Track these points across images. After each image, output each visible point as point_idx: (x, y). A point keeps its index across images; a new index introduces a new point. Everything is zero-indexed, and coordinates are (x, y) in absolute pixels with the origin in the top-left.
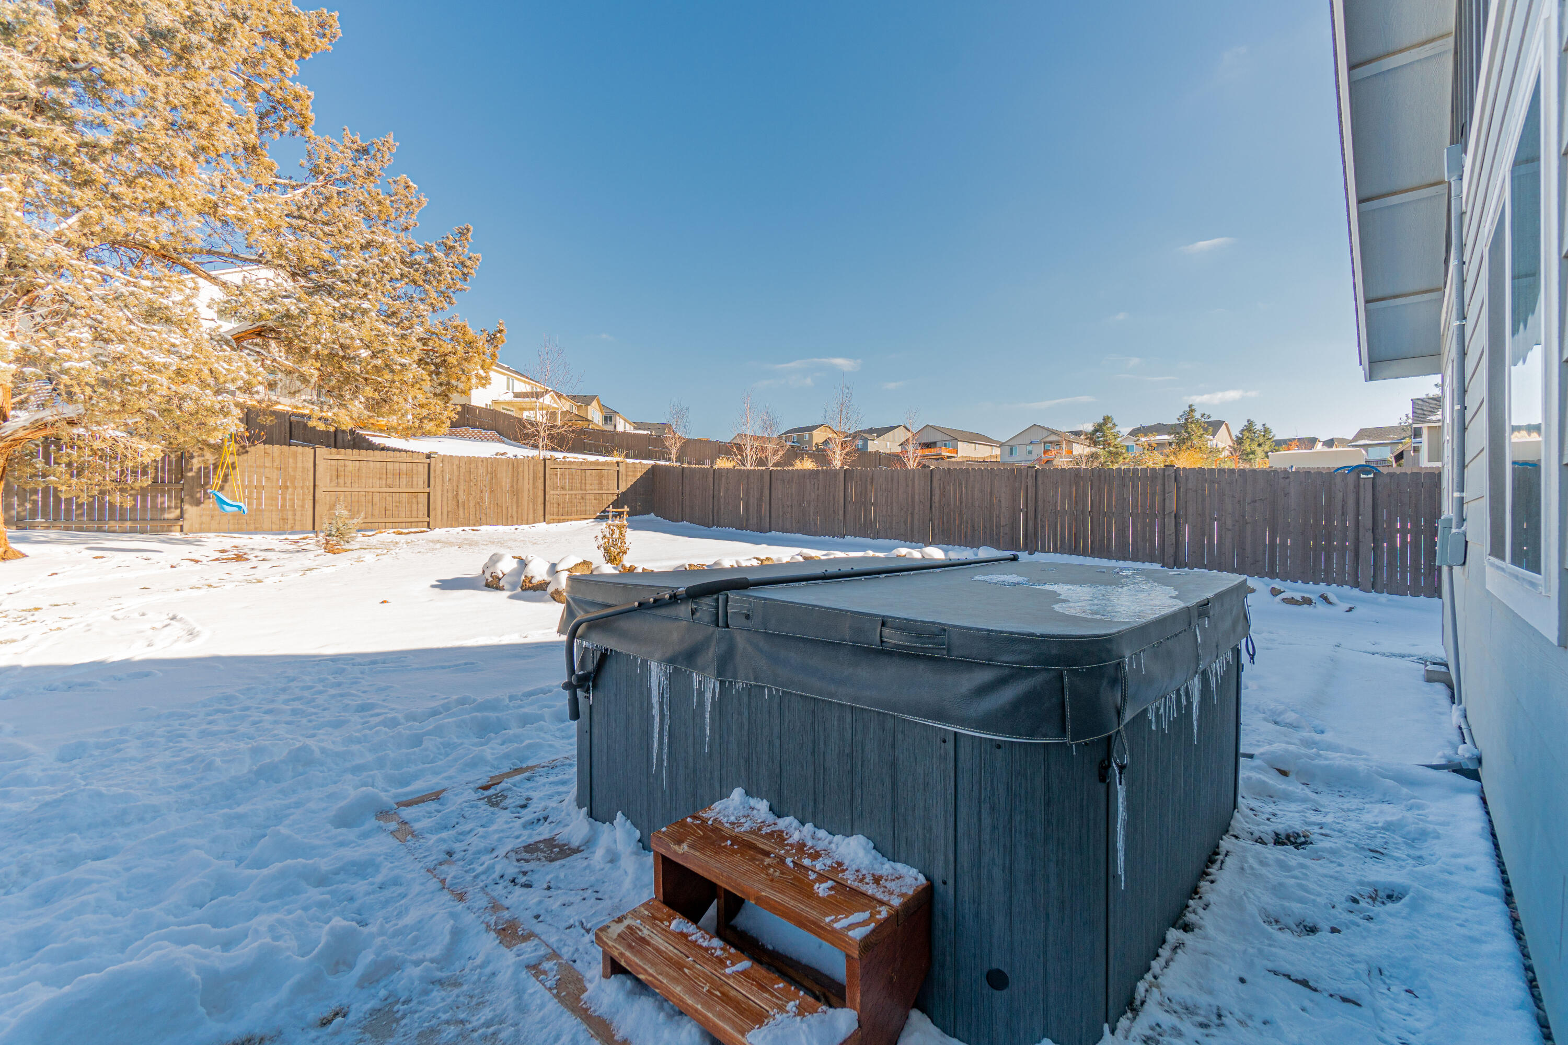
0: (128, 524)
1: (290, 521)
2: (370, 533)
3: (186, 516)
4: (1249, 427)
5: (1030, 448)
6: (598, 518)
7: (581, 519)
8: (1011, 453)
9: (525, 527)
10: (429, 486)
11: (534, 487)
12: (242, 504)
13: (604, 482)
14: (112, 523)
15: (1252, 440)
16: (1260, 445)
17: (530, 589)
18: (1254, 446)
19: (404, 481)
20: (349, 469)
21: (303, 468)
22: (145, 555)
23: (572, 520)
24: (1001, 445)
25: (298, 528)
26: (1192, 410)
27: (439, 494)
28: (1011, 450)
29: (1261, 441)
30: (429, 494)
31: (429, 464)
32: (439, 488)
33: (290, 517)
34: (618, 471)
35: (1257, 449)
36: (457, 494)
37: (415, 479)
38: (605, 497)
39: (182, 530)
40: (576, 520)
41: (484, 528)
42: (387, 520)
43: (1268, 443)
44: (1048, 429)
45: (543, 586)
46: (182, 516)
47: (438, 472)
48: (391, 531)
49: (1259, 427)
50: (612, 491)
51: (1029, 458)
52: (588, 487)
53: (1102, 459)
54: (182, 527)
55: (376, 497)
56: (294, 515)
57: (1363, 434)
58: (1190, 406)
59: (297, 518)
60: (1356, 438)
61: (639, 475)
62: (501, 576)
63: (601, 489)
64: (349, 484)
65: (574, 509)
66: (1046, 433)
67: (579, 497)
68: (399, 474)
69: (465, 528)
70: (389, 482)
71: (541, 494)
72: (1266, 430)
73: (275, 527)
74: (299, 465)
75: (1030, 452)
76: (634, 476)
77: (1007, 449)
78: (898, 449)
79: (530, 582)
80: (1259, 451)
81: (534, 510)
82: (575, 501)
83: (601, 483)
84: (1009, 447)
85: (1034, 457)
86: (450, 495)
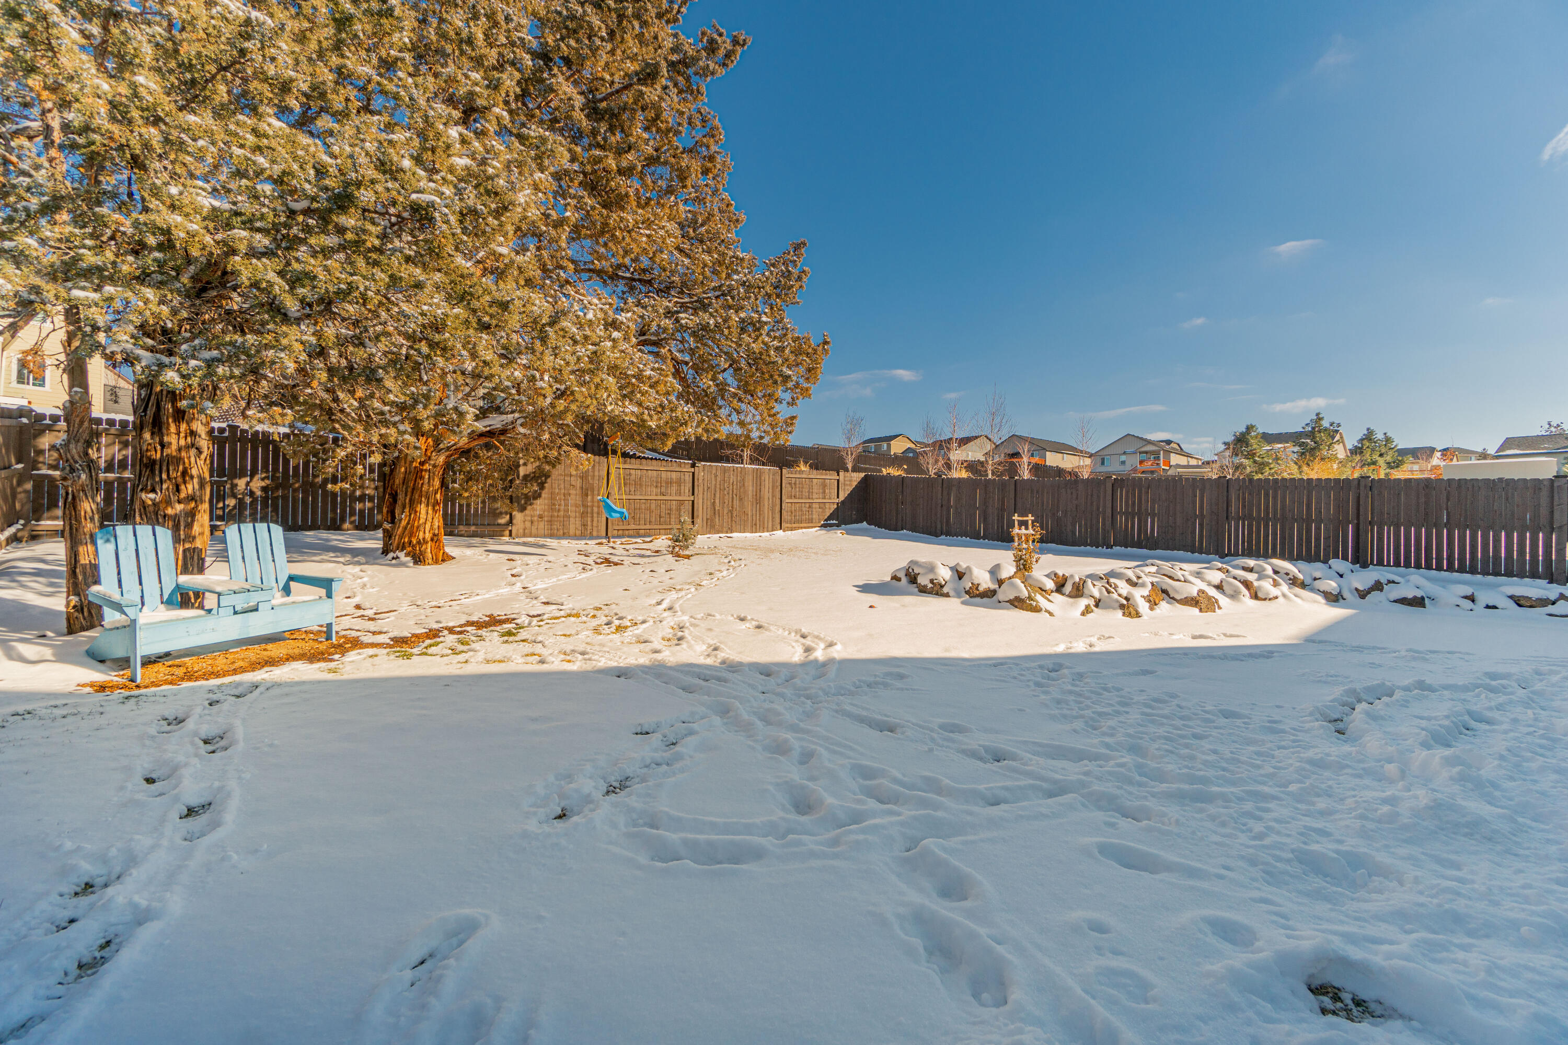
0: (473, 528)
1: (589, 528)
2: (648, 539)
3: (514, 521)
4: (1369, 436)
5: (1123, 458)
6: (824, 526)
7: (808, 527)
8: (1103, 463)
9: (766, 534)
10: (693, 494)
11: (773, 496)
12: (624, 510)
13: (827, 491)
14: (461, 528)
15: (1373, 450)
16: (1381, 455)
17: (977, 596)
18: (1376, 457)
19: (674, 488)
20: (633, 477)
21: (599, 476)
22: (511, 556)
23: (802, 528)
24: (1091, 456)
25: (595, 534)
26: (1319, 418)
27: (701, 501)
28: (1103, 460)
29: (1383, 451)
30: (693, 502)
31: (693, 473)
32: (701, 496)
33: (589, 523)
34: (838, 481)
35: (1378, 458)
36: (714, 503)
37: (682, 487)
38: (827, 506)
39: (510, 535)
40: (805, 528)
41: (734, 535)
42: (661, 527)
43: (1391, 452)
44: (1146, 440)
45: (991, 593)
46: (511, 521)
47: (701, 481)
48: (664, 537)
49: (1380, 436)
50: (832, 502)
51: (1122, 468)
52: (815, 496)
53: (1248, 470)
54: (511, 531)
55: (653, 506)
56: (593, 521)
57: (1509, 443)
58: (1318, 414)
59: (595, 524)
60: (1502, 447)
61: (855, 484)
62: (943, 583)
63: (824, 498)
64: (632, 492)
65: (804, 517)
66: (1142, 443)
67: (807, 505)
68: (669, 483)
69: (721, 535)
70: (663, 490)
71: (778, 502)
72: (1388, 440)
73: (578, 533)
74: (596, 473)
75: (1123, 463)
76: (851, 485)
77: (1099, 459)
78: (983, 459)
79: (977, 589)
80: (1381, 461)
81: (773, 518)
82: (804, 509)
83: (824, 492)
84: (1100, 457)
85: (1128, 467)
86: (709, 503)
